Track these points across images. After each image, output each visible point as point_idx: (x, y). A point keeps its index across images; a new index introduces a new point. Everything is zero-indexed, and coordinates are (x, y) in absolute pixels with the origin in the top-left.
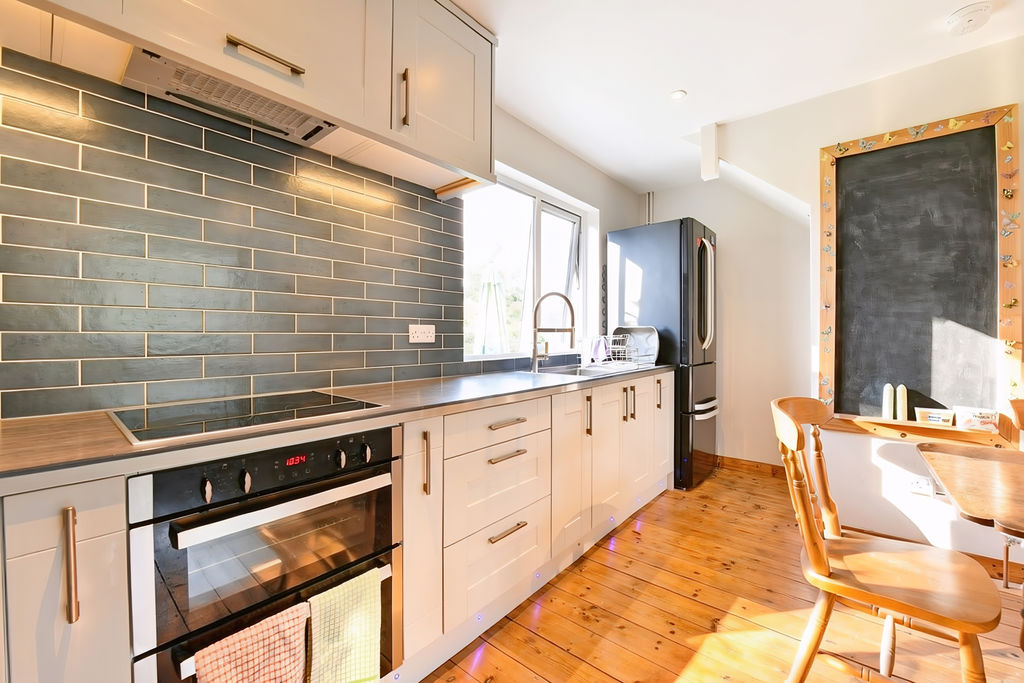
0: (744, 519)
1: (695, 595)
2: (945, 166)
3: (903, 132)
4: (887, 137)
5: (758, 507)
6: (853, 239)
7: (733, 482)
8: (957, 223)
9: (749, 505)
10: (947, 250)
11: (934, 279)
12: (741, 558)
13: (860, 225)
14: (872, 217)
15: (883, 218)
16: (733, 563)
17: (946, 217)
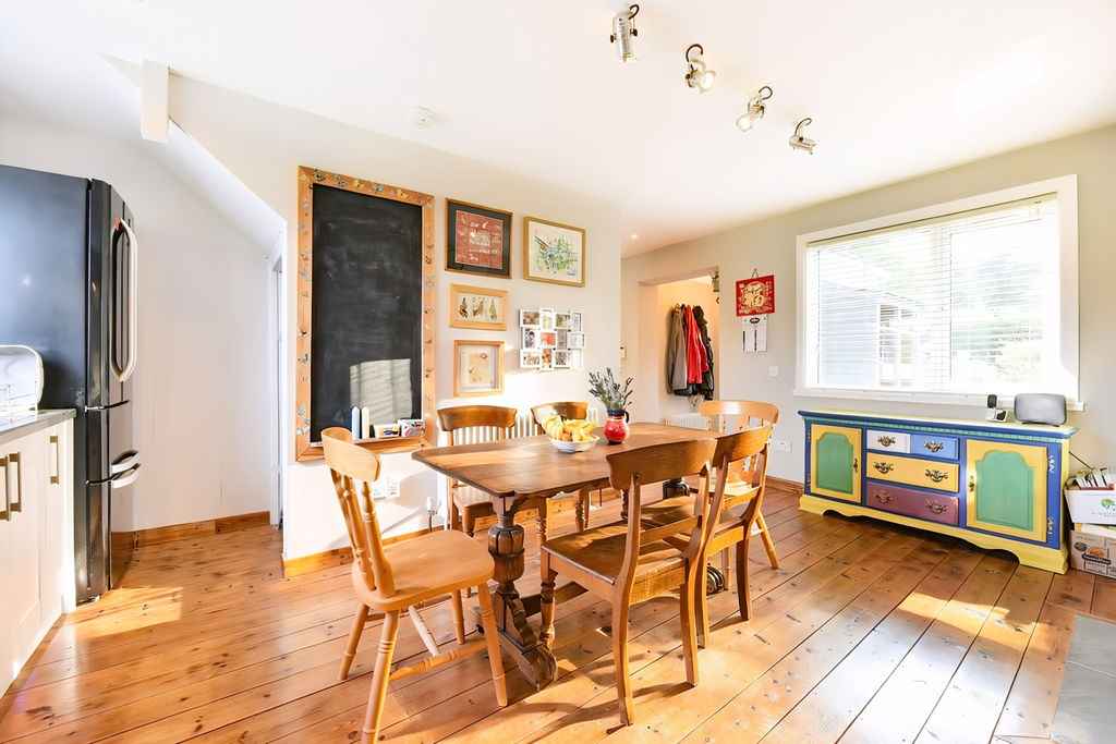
0: (209, 598)
1: (199, 728)
2: (393, 225)
3: (368, 184)
4: (356, 183)
5: (218, 575)
6: (327, 269)
7: (169, 559)
8: (400, 275)
9: (207, 579)
10: (395, 295)
11: (387, 316)
12: (231, 643)
13: (333, 257)
14: (342, 250)
15: (352, 256)
16: (225, 655)
17: (393, 267)
